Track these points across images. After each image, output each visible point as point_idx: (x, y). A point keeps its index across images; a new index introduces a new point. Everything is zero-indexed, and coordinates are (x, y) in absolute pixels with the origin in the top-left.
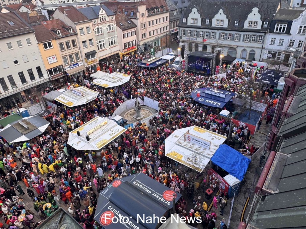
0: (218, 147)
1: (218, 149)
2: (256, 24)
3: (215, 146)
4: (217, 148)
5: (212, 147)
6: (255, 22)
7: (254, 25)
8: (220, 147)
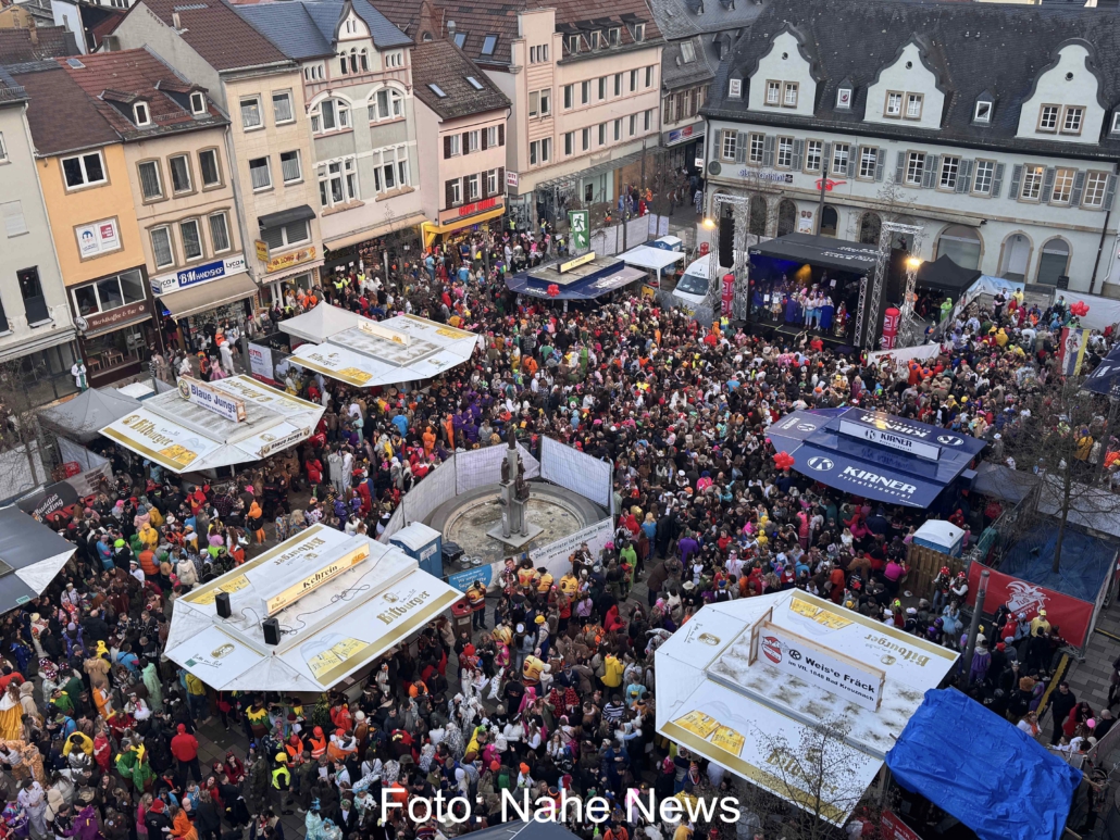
0: (921, 701)
1: (920, 709)
3: (904, 694)
4: (913, 707)
5: (891, 699)
8: (926, 703)
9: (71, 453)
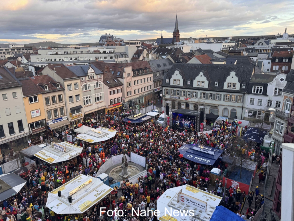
2: (235, 85)
6: (234, 84)
7: (233, 87)
9: (27, 160)
